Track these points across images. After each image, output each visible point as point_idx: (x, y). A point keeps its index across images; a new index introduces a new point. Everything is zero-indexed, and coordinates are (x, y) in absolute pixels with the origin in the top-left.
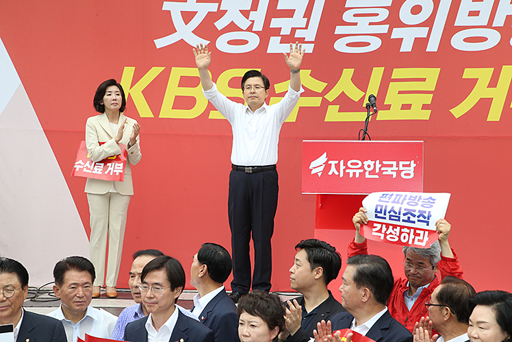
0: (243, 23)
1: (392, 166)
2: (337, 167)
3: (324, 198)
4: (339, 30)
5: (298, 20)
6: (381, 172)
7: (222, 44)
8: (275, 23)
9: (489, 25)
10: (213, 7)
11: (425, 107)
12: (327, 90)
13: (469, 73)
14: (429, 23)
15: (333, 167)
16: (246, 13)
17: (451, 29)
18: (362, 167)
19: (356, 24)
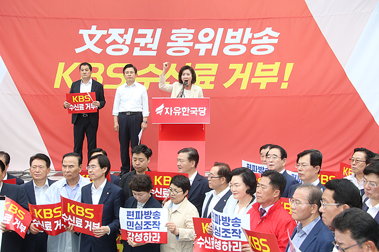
0: (120, 40)
1: (195, 110)
2: (169, 110)
3: (163, 126)
4: (169, 44)
5: (148, 39)
6: (190, 113)
7: (109, 51)
8: (137, 40)
9: (241, 43)
10: (104, 32)
11: (211, 83)
13: (232, 66)
14: (212, 42)
15: (167, 110)
16: (121, 36)
17: (223, 45)
18: (181, 111)
19: (177, 41)
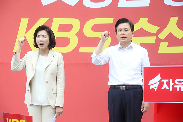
2: (168, 84)
12: (159, 32)
15: (165, 84)
